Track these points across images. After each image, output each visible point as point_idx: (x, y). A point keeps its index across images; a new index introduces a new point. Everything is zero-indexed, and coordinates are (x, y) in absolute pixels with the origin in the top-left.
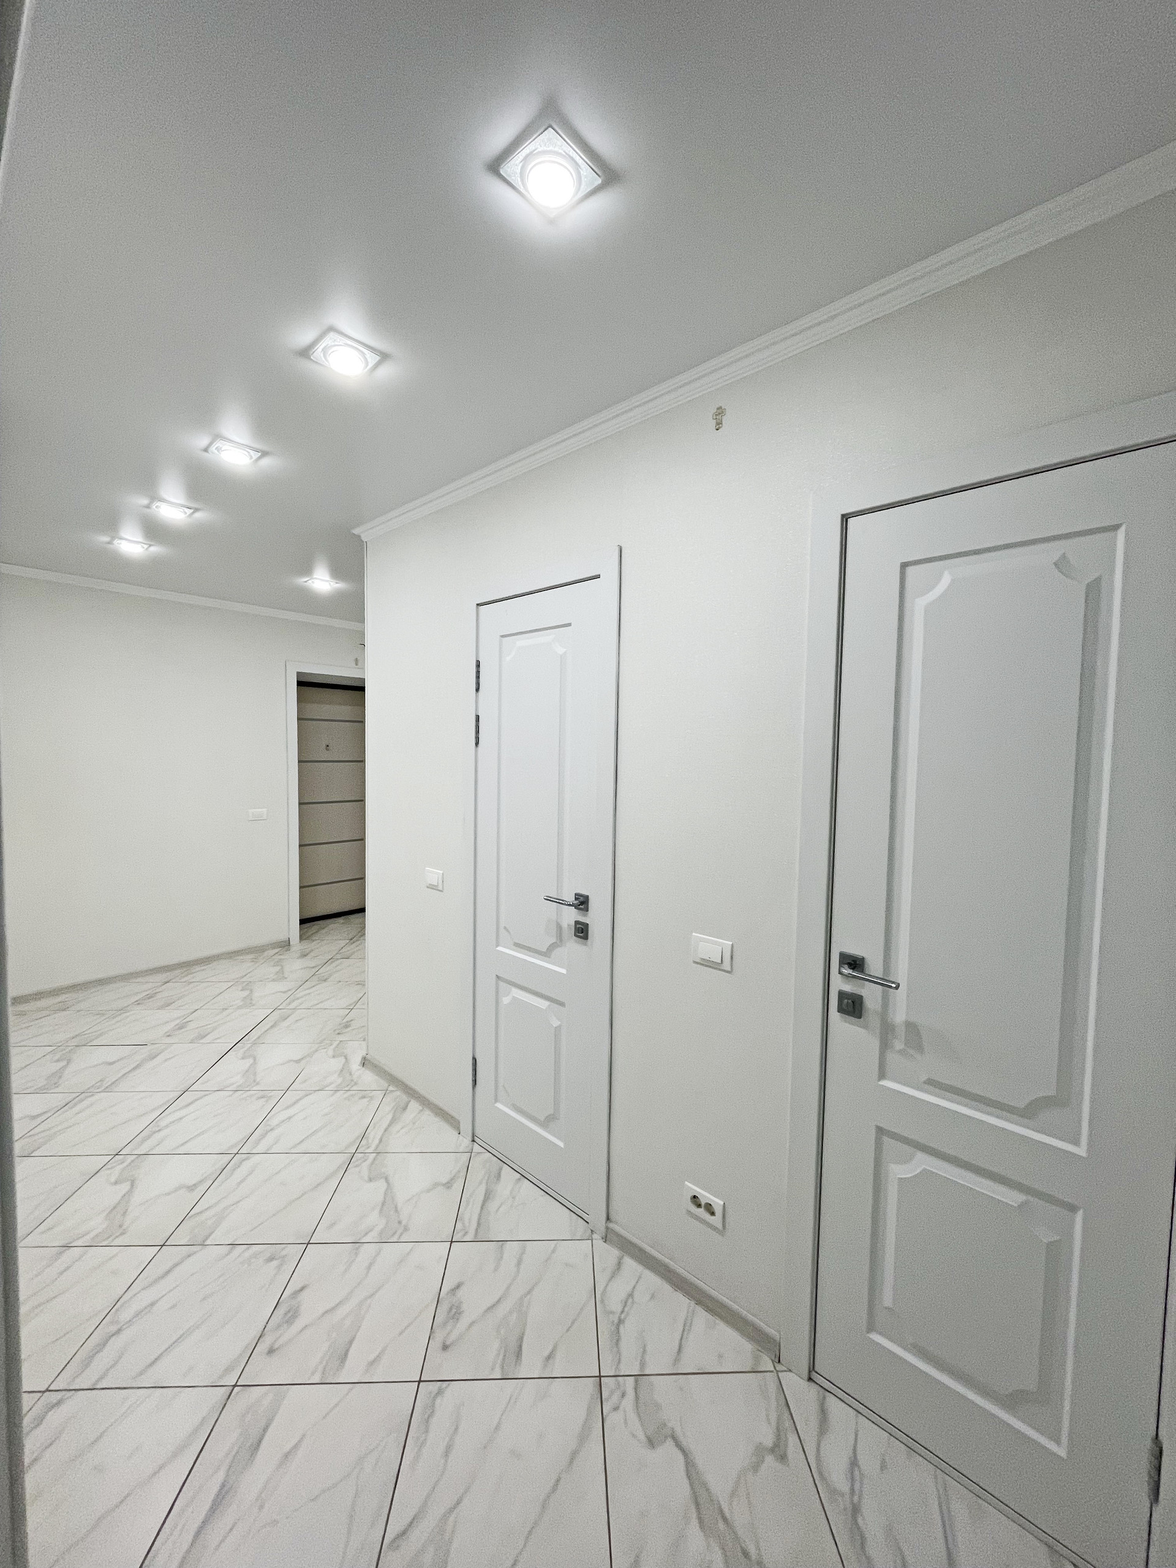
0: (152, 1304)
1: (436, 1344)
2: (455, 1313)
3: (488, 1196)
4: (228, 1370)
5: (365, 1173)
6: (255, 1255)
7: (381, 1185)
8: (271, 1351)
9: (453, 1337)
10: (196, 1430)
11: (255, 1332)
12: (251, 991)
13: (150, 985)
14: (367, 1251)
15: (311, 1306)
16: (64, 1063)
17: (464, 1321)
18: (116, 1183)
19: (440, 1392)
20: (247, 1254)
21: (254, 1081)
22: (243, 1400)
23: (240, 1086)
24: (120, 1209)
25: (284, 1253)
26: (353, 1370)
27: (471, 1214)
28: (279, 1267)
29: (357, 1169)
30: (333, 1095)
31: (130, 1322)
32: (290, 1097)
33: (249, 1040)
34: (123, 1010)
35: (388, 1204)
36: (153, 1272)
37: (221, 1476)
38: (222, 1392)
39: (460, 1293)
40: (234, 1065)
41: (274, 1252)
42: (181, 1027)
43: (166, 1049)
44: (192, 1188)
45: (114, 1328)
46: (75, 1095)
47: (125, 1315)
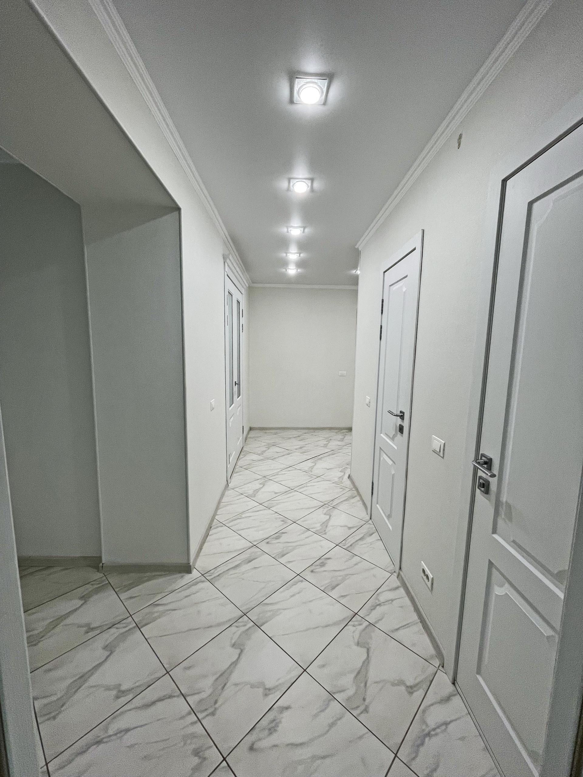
0: (250, 517)
1: (311, 569)
2: (323, 565)
3: (361, 539)
4: (255, 541)
5: (325, 512)
6: (279, 518)
7: (328, 517)
8: (268, 543)
9: (317, 570)
10: (242, 549)
11: (267, 536)
12: (329, 442)
13: (301, 433)
14: (310, 533)
15: (284, 538)
16: (267, 449)
17: (323, 569)
18: (260, 484)
19: (302, 581)
20: (278, 517)
21: (311, 471)
22: (254, 549)
23: (306, 471)
24: (257, 491)
25: (287, 521)
26: (283, 560)
27: (351, 541)
28: (283, 524)
29: (323, 509)
30: (332, 484)
31: (244, 518)
32: (319, 479)
33: (318, 457)
34: (290, 438)
35: (325, 524)
36: (255, 509)
37: (240, 562)
38: (251, 545)
39: (329, 561)
40: (309, 464)
41: (284, 520)
42: (301, 448)
43: (294, 453)
44: (276, 493)
45: (240, 517)
46: (264, 458)
47: (243, 516)
